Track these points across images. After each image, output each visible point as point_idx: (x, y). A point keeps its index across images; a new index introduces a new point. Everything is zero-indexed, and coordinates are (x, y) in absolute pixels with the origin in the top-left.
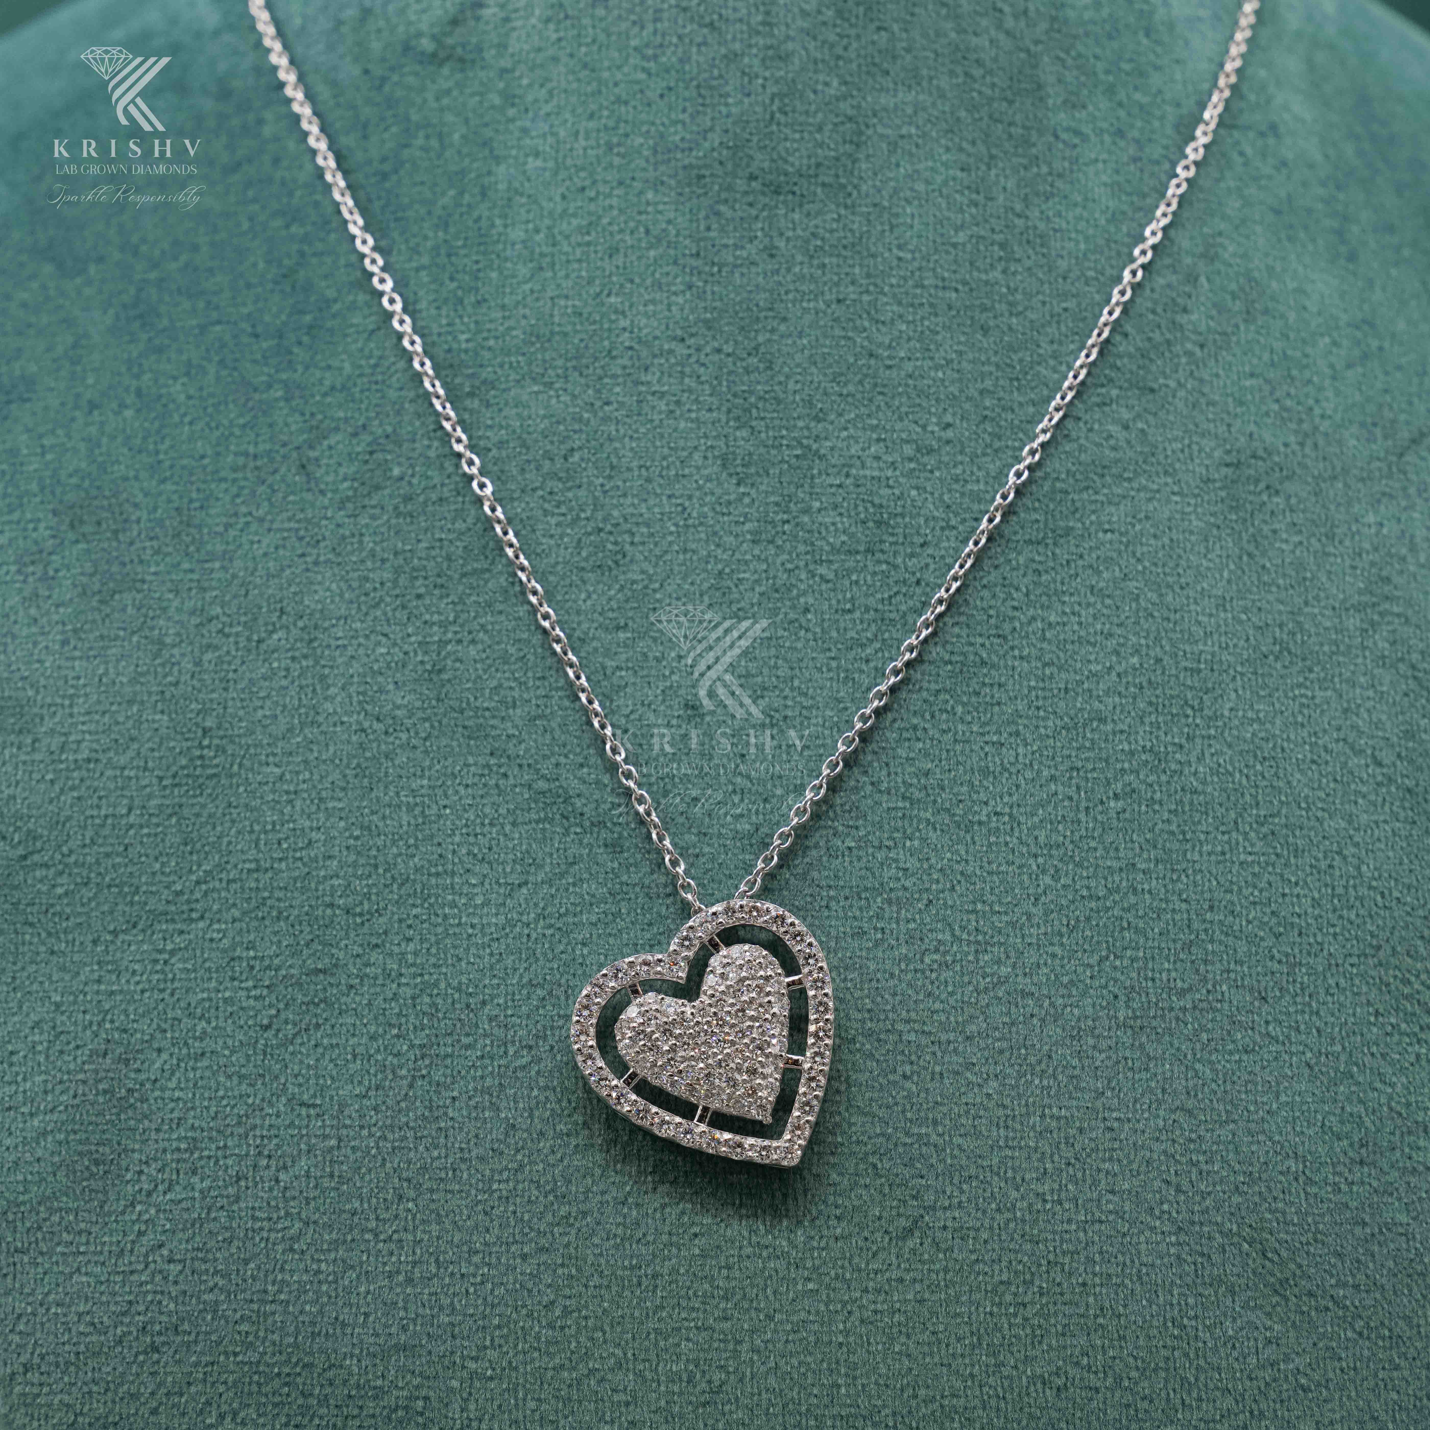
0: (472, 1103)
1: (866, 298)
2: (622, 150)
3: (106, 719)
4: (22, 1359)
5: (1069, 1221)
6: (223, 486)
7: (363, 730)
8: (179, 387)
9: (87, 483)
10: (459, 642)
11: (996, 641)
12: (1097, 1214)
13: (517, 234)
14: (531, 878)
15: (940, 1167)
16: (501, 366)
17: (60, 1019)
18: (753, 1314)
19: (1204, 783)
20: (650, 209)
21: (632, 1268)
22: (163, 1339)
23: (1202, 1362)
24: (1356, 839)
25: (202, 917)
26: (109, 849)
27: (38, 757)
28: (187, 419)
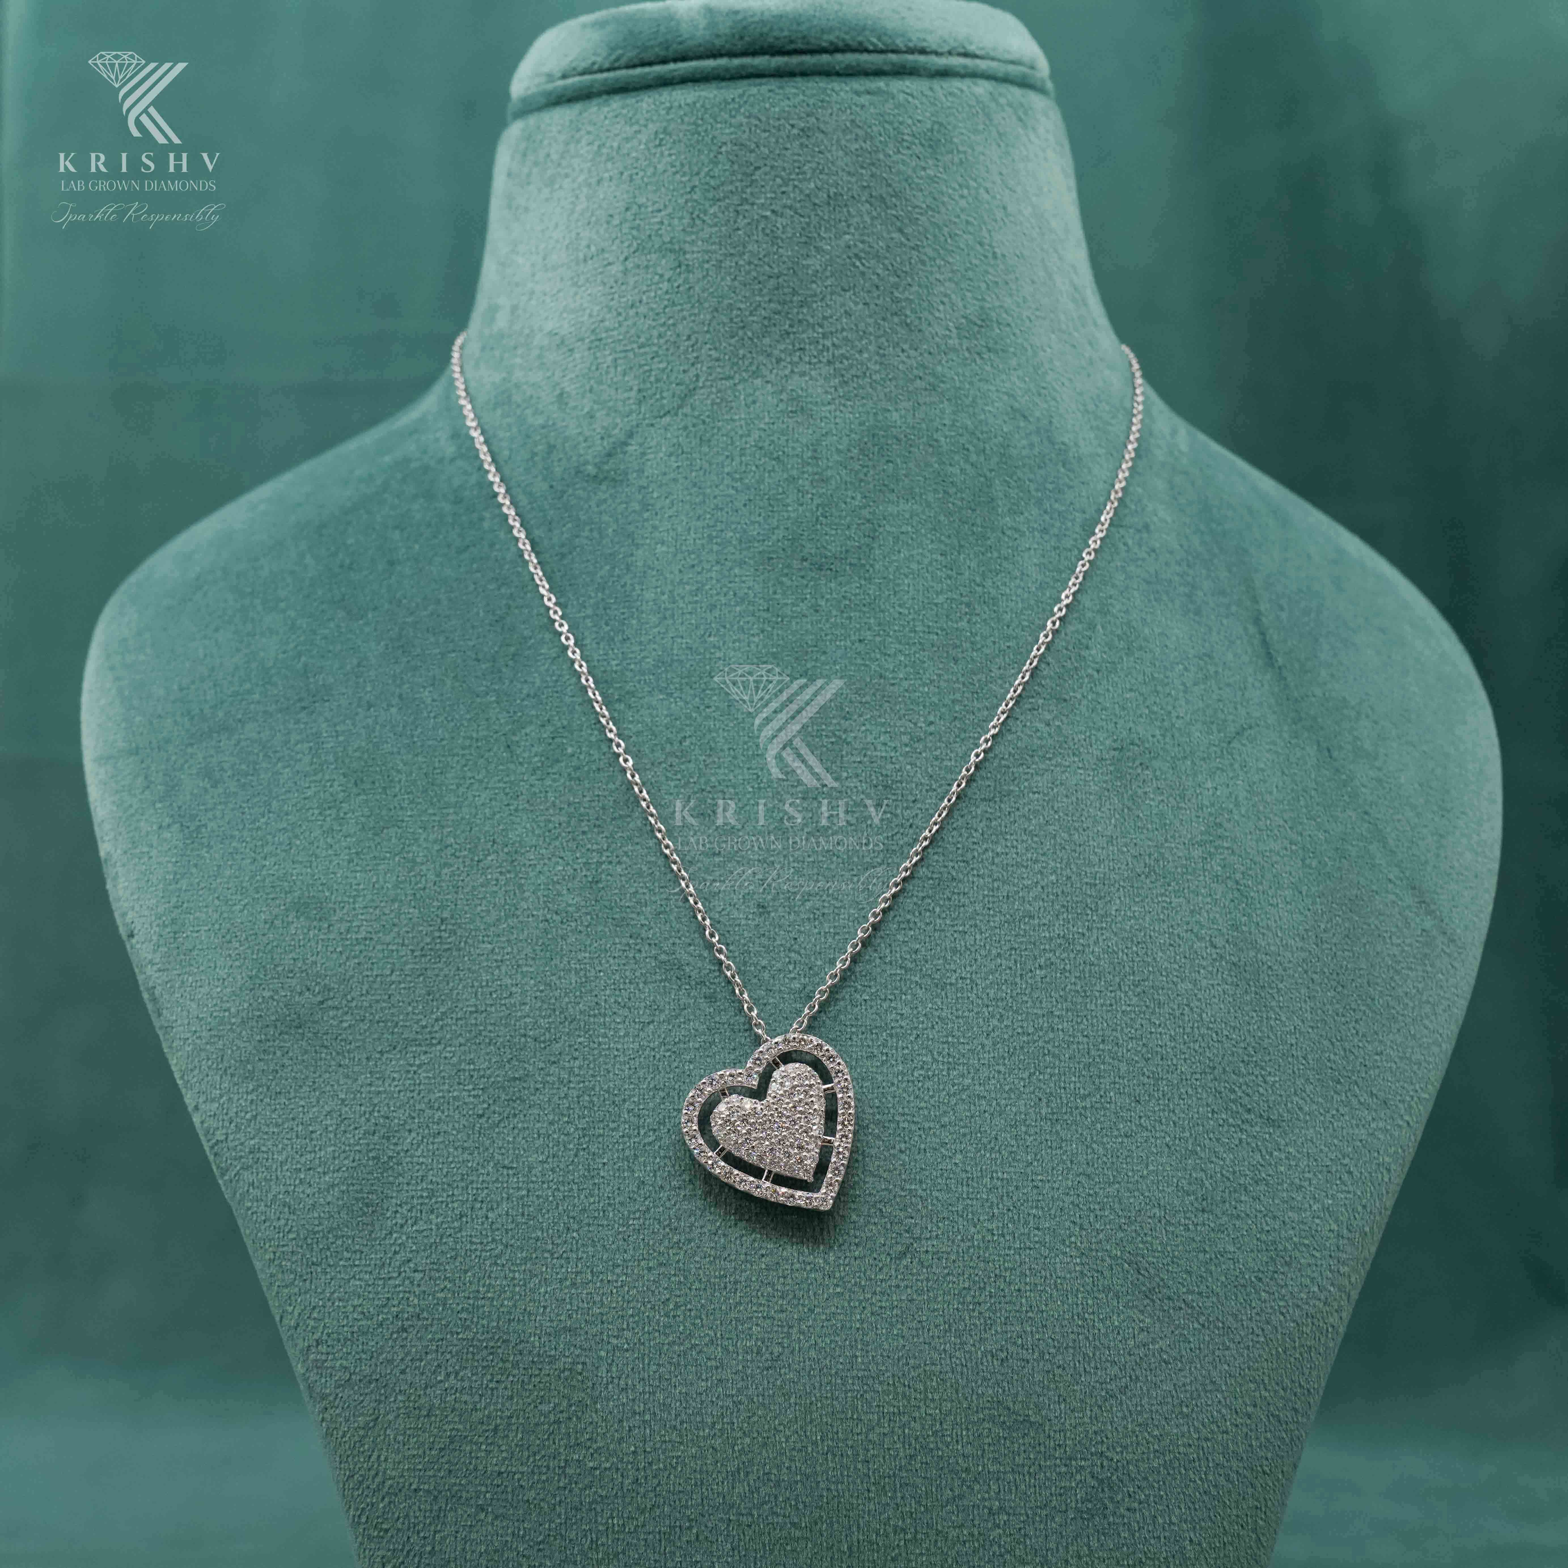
0: (616, 1167)
1: (878, 639)
2: (719, 540)
3: (377, 912)
4: (316, 1337)
5: (1009, 1248)
6: (456, 758)
7: (547, 921)
8: (427, 693)
9: (366, 756)
10: (610, 863)
11: (962, 864)
12: (1028, 1244)
13: (649, 595)
14: (656, 1019)
15: (924, 1212)
16: (639, 682)
17: (345, 1109)
18: (801, 1308)
19: (1099, 958)
20: (737, 579)
21: (721, 1277)
22: (410, 1323)
23: (1097, 1343)
24: (1199, 996)
25: (439, 1043)
26: (379, 998)
27: (331, 936)
28: (432, 715)
